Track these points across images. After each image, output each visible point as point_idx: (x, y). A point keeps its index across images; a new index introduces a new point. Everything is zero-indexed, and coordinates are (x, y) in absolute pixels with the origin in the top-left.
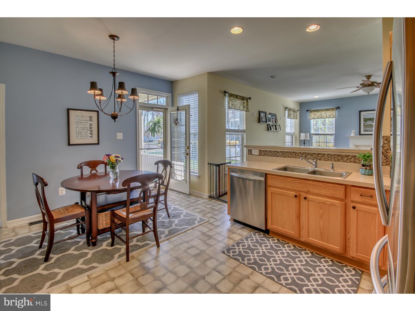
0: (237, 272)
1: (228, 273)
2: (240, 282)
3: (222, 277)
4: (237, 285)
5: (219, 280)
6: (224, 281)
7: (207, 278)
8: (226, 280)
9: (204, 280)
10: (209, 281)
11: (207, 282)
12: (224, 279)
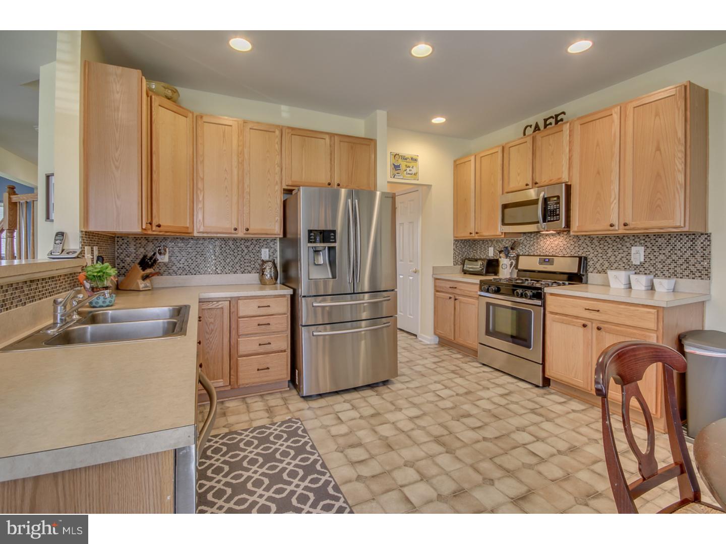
0: (372, 492)
1: (390, 493)
2: (380, 474)
3: (406, 490)
4: (385, 472)
5: (411, 486)
6: (404, 483)
7: (435, 495)
8: (400, 483)
9: (439, 493)
10: (432, 490)
11: (435, 489)
12: (402, 486)
